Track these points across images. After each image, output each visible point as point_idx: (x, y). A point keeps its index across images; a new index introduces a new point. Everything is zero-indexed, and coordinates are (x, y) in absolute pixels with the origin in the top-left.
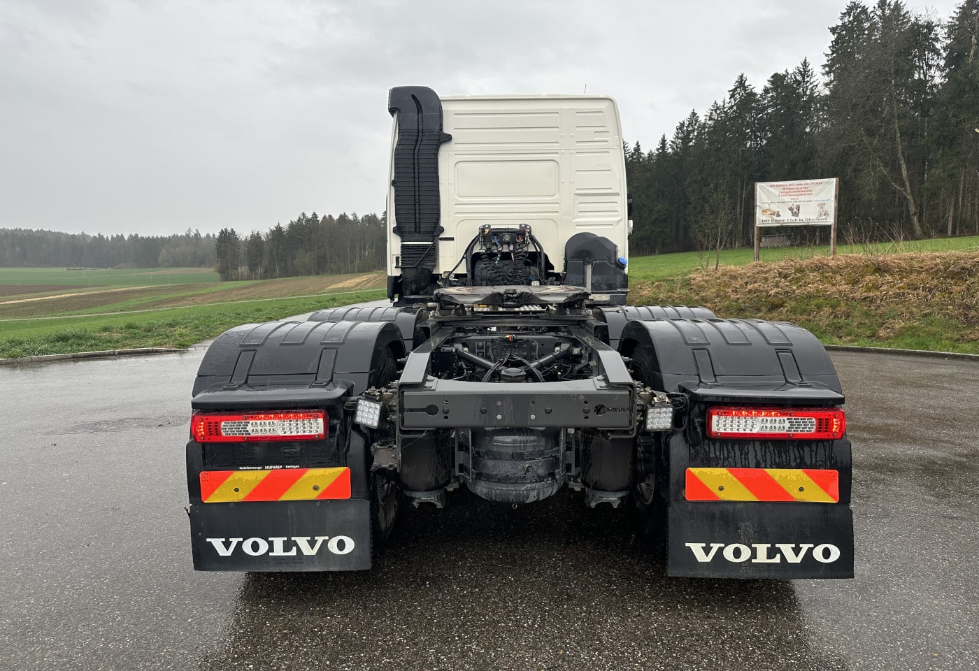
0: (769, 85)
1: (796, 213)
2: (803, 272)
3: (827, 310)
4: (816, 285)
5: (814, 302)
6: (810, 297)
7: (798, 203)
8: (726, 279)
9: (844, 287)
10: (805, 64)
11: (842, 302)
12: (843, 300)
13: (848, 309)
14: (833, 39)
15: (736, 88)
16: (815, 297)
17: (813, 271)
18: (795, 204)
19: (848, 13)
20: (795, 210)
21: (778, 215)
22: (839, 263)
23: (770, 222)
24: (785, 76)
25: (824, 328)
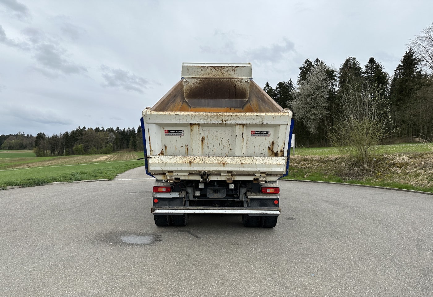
0: (278, 86)
10: (291, 80)
14: (301, 72)
15: (265, 87)
19: (305, 63)
24: (283, 83)
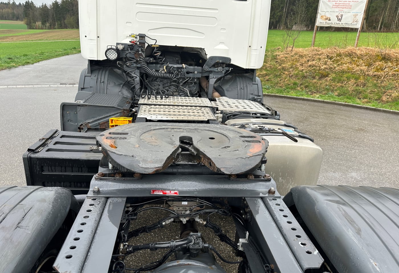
1: (340, 19)
2: (341, 56)
3: (353, 81)
4: (348, 65)
5: (345, 75)
6: (343, 72)
7: (342, 13)
8: (297, 57)
9: (364, 68)
11: (361, 77)
12: (362, 76)
13: (365, 81)
16: (346, 72)
17: (346, 56)
18: (341, 13)
20: (340, 17)
21: (330, 20)
22: (362, 52)
23: (324, 23)
25: (351, 92)
